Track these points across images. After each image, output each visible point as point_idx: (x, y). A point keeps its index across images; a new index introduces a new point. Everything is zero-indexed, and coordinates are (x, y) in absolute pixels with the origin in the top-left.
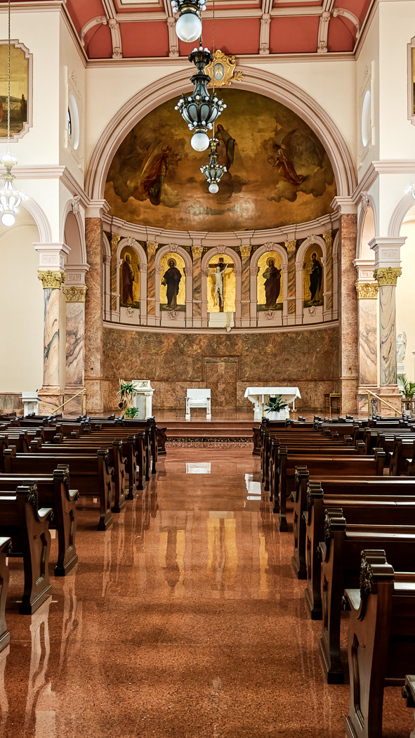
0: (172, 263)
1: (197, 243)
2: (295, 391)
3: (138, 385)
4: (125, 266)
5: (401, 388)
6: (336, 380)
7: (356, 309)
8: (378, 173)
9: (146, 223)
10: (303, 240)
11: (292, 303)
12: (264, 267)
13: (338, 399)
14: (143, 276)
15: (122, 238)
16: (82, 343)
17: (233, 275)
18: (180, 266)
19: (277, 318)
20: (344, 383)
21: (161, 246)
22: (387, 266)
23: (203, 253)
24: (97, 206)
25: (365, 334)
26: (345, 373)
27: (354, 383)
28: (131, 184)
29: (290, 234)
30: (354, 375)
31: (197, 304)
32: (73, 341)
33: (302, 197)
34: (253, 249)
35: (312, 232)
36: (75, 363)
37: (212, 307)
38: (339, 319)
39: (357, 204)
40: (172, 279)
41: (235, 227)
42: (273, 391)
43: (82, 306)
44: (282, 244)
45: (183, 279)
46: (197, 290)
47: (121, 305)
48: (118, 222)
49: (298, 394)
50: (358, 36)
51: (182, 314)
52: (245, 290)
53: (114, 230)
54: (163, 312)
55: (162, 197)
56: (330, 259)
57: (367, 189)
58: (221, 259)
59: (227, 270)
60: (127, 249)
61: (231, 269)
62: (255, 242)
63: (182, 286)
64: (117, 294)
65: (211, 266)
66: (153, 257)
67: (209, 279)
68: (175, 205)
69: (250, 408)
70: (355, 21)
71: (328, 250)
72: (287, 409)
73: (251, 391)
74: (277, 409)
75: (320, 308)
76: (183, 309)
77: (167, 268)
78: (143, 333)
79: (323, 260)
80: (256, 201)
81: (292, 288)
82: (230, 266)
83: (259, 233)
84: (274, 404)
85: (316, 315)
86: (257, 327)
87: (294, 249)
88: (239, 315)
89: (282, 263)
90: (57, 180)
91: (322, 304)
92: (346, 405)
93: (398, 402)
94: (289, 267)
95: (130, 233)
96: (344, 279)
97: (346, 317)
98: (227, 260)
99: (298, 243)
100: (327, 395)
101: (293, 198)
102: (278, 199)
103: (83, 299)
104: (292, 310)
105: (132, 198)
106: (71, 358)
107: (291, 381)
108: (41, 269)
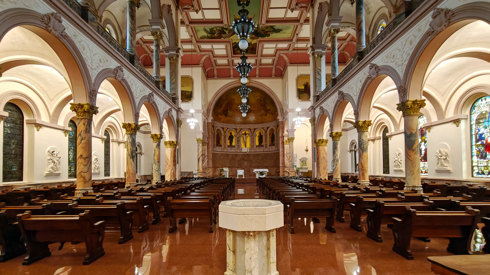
0: (231, 133)
1: (238, 128)
2: (267, 170)
3: (225, 169)
4: (218, 135)
5: (295, 169)
6: (278, 167)
7: (284, 147)
8: (288, 112)
9: (223, 122)
10: (269, 127)
11: (266, 145)
12: (258, 134)
13: (279, 172)
14: (223, 137)
15: (217, 127)
16: (206, 157)
17: (249, 137)
18: (233, 134)
19: (262, 149)
20: (280, 168)
21: (228, 129)
22: (291, 137)
23: (240, 131)
24: (211, 119)
25: (286, 154)
26: (281, 165)
27: (283, 168)
28: (219, 111)
29: (265, 125)
30: (283, 165)
31: (238, 145)
32: (204, 157)
33: (269, 115)
34: (255, 129)
35: (272, 125)
36: (205, 163)
37: (243, 146)
38: (279, 150)
39: (283, 119)
40: (231, 138)
41: (249, 123)
42: (261, 170)
43: (207, 147)
44: (263, 128)
45: (234, 138)
46: (238, 141)
47: (216, 146)
48: (215, 122)
49: (268, 171)
50: (283, 73)
51: (234, 148)
52: (252, 141)
53: (214, 125)
54: (229, 148)
55: (228, 115)
56: (277, 132)
57: (286, 115)
58: (245, 132)
59: (247, 135)
60: (218, 130)
61: (248, 135)
62: (255, 127)
63: (234, 140)
64: (215, 143)
65: (242, 134)
66: (226, 132)
67: (242, 138)
68: (232, 117)
69: (255, 175)
70: (282, 69)
71: (276, 131)
72: (265, 175)
73: (255, 170)
74: (262, 175)
75: (274, 147)
76: (234, 146)
77: (229, 135)
78: (223, 154)
79: (275, 133)
80: (255, 116)
81: (266, 141)
82: (248, 134)
83: (256, 125)
84: (262, 173)
85: (273, 149)
86: (256, 152)
87: (266, 129)
88: (251, 148)
89: (263, 134)
90: (201, 114)
91: (275, 145)
92: (281, 174)
93: (294, 173)
94: (265, 135)
95: (219, 125)
96: (280, 139)
97: (281, 149)
98: (247, 132)
99: (268, 128)
100: (276, 171)
101: (266, 115)
102: (262, 115)
103: (207, 145)
104: (266, 147)
105: (219, 115)
106: (203, 162)
107: (266, 168)
108: (197, 138)
